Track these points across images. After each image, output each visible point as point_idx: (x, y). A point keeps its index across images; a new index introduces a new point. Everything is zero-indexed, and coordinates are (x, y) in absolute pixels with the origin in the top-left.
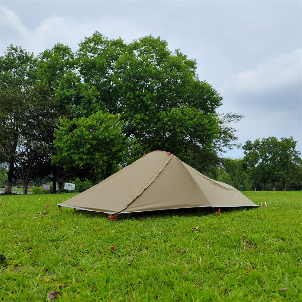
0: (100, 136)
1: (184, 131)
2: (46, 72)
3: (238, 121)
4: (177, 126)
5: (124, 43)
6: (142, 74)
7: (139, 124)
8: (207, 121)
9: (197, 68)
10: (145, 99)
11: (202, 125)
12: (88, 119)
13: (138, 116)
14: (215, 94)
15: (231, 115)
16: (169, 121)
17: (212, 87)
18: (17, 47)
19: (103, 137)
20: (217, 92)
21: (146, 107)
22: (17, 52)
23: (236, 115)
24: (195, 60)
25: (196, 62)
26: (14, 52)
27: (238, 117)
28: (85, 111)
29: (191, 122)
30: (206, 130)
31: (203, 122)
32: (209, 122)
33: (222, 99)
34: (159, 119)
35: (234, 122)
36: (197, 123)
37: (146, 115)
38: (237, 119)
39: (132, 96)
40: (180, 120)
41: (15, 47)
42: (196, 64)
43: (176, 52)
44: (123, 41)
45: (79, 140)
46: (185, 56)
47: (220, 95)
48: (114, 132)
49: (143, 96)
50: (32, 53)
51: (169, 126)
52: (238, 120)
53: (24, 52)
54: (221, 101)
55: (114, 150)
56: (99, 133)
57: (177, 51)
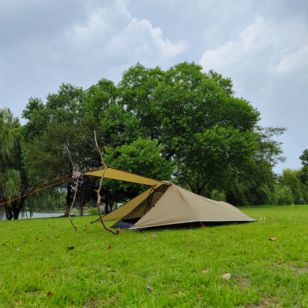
0: (140, 161)
1: (220, 150)
2: (93, 106)
3: (282, 134)
4: (212, 146)
6: (177, 100)
7: (177, 146)
8: (244, 138)
9: (232, 85)
10: (181, 122)
11: (240, 143)
12: (129, 146)
13: (176, 139)
14: (252, 110)
15: (273, 128)
16: (205, 141)
17: (249, 104)
18: (67, 84)
19: (143, 161)
20: (253, 108)
21: (183, 130)
22: (68, 88)
23: (278, 128)
24: (230, 78)
25: (231, 80)
26: (65, 89)
27: (281, 130)
28: (128, 139)
29: (226, 141)
30: (244, 147)
31: (240, 140)
32: (247, 139)
33: (260, 114)
34: (195, 140)
35: (278, 135)
36: (233, 141)
37: (183, 137)
38: (281, 132)
39: (169, 121)
40: (216, 140)
41: (66, 85)
42: (231, 82)
43: (210, 73)
44: (160, 69)
45: (123, 165)
46: (220, 76)
47: (257, 111)
48: (153, 157)
49: (179, 120)
50: (81, 87)
51: (205, 146)
52: (282, 133)
53: (74, 88)
54: (260, 116)
55: (153, 173)
56: (139, 158)
57: (211, 72)
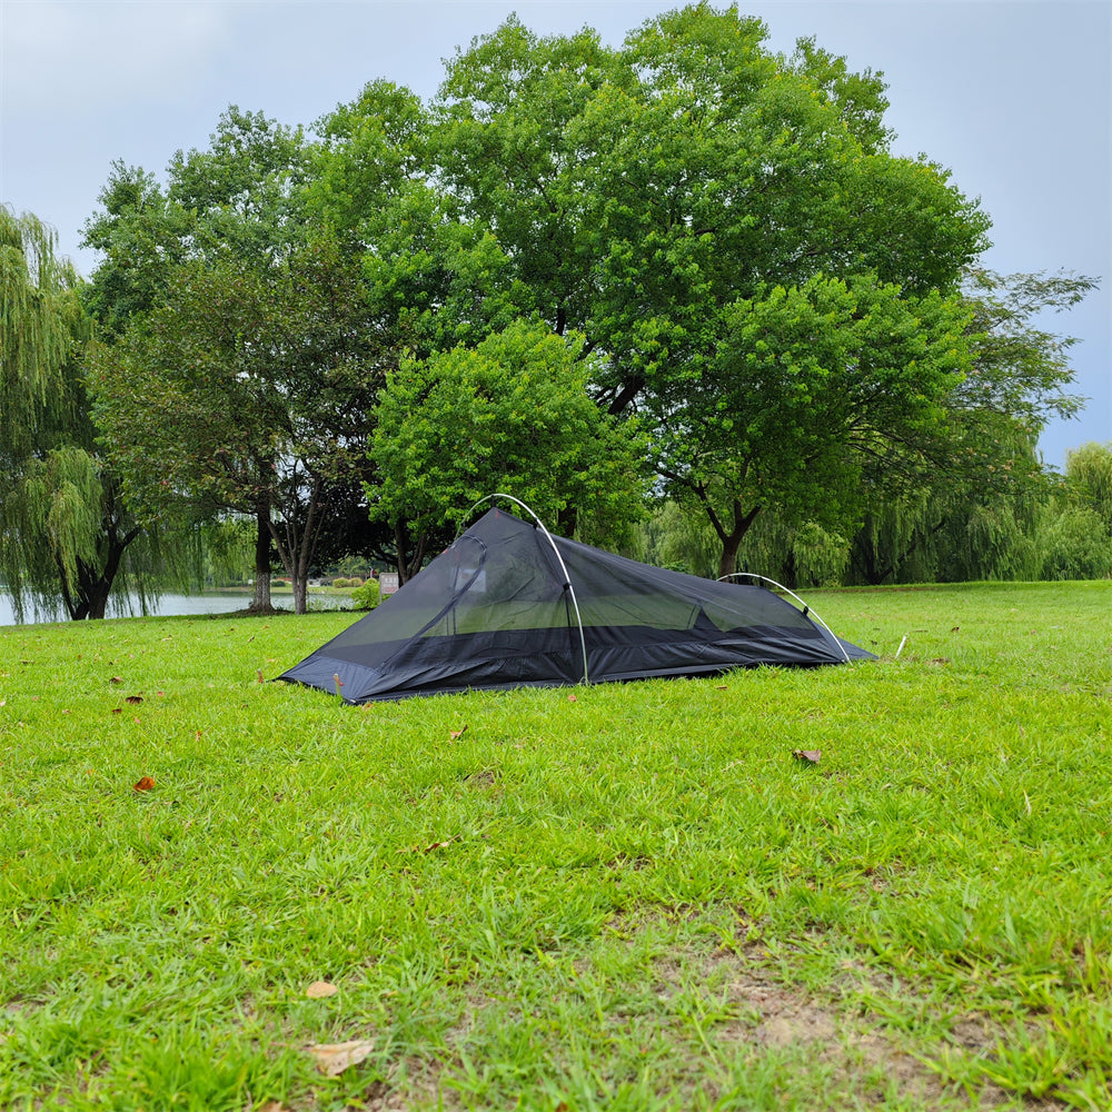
0: (513, 416)
1: (817, 369)
2: (336, 189)
3: (1076, 304)
4: (788, 353)
5: (602, 46)
6: (661, 163)
7: (652, 356)
8: (916, 322)
9: (888, 104)
10: (671, 257)
11: (900, 339)
12: (473, 354)
13: (653, 326)
14: (958, 208)
15: (1041, 280)
16: (761, 335)
17: (948, 184)
18: (249, 115)
19: (524, 417)
20: (963, 198)
21: (680, 288)
22: (250, 130)
23: (1063, 278)
24: (879, 74)
25: (884, 80)
26: (239, 131)
27: (1076, 288)
28: (465, 325)
29: (845, 333)
30: (911, 356)
31: (900, 328)
32: (928, 324)
33: (990, 225)
34: (723, 331)
35: (1057, 308)
36: (873, 334)
37: (676, 319)
38: (1071, 294)
39: (629, 254)
40: (804, 332)
41: (243, 114)
42: (881, 91)
43: (802, 52)
44: (598, 38)
45: (444, 430)
46: (840, 63)
47: (978, 210)
48: (558, 400)
49: (664, 247)
50: (299, 126)
51: (762, 355)
52: (1077, 299)
53: (273, 128)
54: (988, 233)
55: (558, 463)
56: (508, 405)
57: (805, 46)
